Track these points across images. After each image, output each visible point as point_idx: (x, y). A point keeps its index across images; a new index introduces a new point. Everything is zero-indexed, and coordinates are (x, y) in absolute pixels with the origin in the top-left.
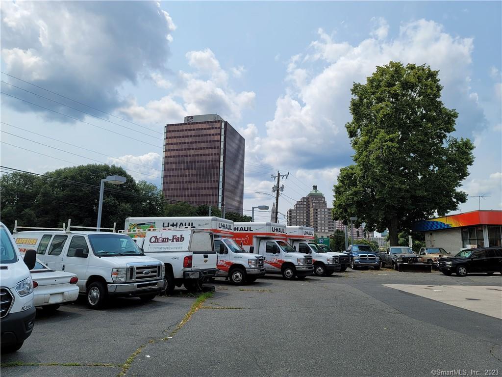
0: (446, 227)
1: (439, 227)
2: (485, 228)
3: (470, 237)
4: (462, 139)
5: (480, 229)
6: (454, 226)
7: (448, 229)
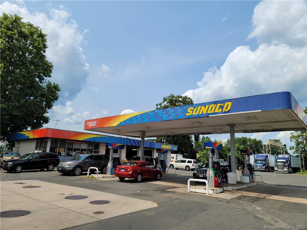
0: (27, 138)
1: (23, 138)
2: (50, 139)
3: (40, 145)
4: (54, 83)
5: (47, 140)
6: (31, 137)
7: (28, 140)
